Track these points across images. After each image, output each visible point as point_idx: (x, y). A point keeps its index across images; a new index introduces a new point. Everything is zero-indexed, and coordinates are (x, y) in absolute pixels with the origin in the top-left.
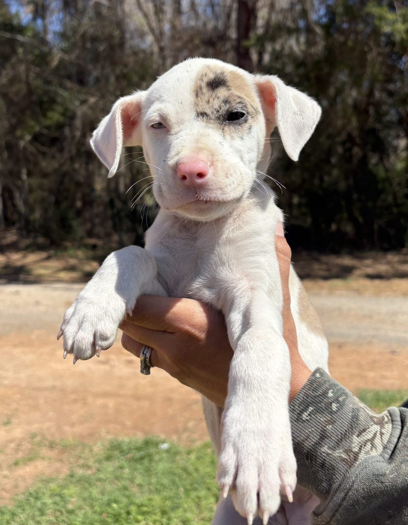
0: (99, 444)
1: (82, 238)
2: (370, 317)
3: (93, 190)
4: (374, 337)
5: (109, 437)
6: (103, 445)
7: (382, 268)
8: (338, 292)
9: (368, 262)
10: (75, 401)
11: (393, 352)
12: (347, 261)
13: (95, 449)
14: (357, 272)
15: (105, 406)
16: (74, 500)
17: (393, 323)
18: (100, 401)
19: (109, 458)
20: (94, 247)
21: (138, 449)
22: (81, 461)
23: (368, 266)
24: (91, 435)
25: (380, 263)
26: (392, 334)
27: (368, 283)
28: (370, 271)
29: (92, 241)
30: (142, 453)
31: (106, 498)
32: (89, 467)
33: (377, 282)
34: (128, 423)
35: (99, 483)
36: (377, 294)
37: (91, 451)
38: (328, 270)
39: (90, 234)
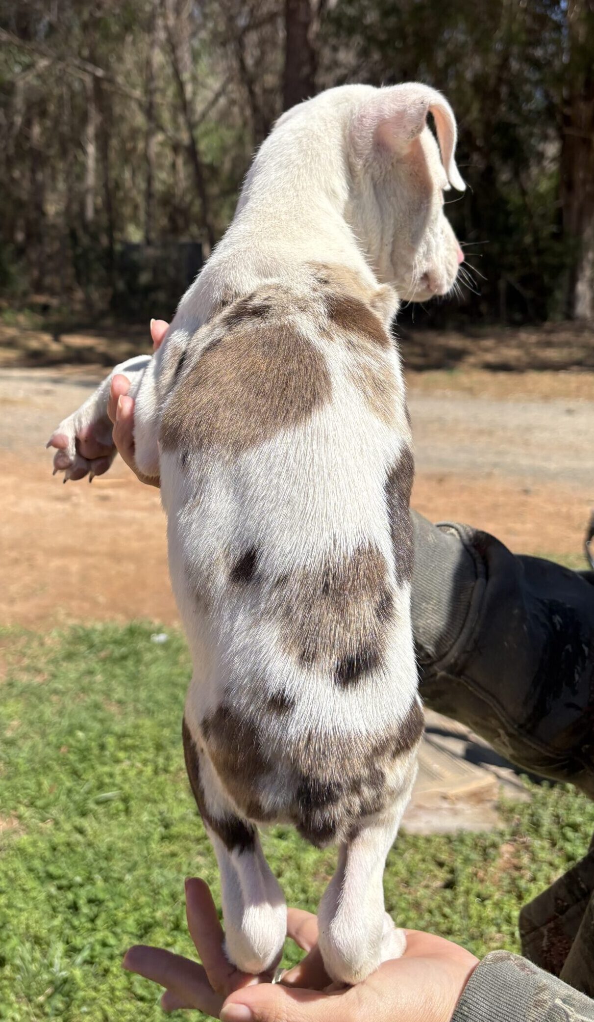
0: (54, 634)
1: (25, 294)
2: (490, 433)
3: (43, 214)
4: (496, 465)
5: (72, 622)
6: (60, 635)
7: (510, 353)
8: (439, 392)
9: (488, 343)
10: (16, 562)
11: (526, 492)
12: (454, 341)
13: (48, 641)
14: (472, 360)
15: (63, 571)
16: (15, 723)
17: (527, 443)
18: (56, 563)
19: (70, 656)
20: (45, 309)
21: (117, 642)
22: (26, 661)
23: (487, 350)
24: (41, 618)
25: (508, 346)
26: (525, 462)
27: (487, 377)
28: (490, 358)
29: (41, 299)
30: (124, 650)
31: (65, 723)
32: (38, 671)
33: (502, 377)
34: (102, 599)
35: (54, 698)
36: (502, 396)
37: (42, 644)
38: (424, 355)
39: (38, 287)
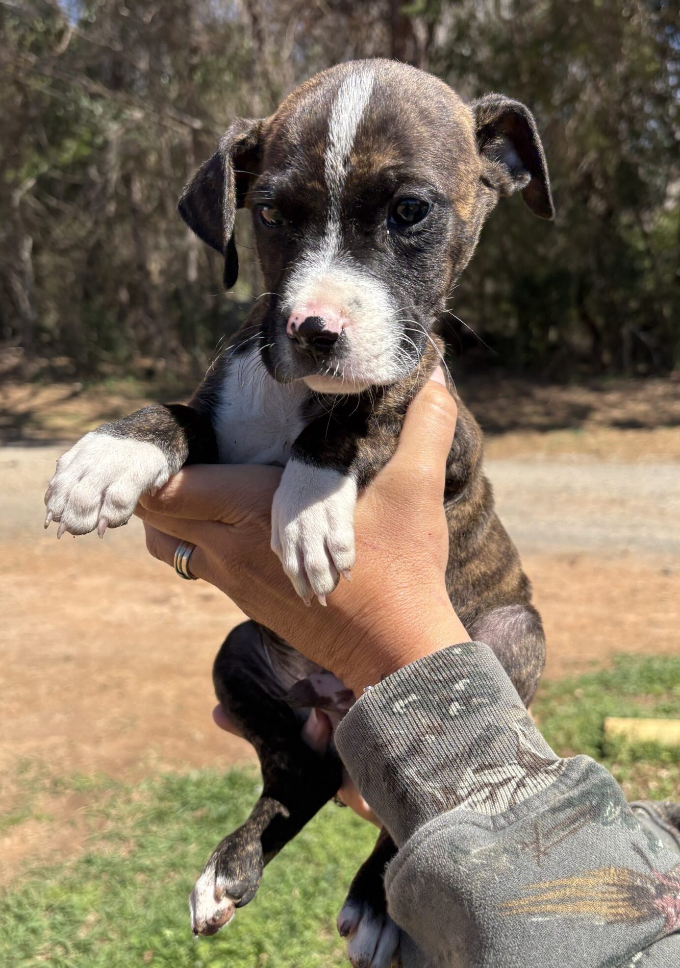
0: (144, 786)
1: (129, 358)
2: (622, 502)
3: (147, 274)
4: (631, 541)
5: (166, 769)
6: (151, 788)
7: (637, 408)
8: (564, 456)
9: (612, 397)
10: (104, 688)
11: (666, 572)
12: (580, 396)
13: (135, 796)
14: (598, 416)
15: (157, 699)
16: (91, 918)
17: (662, 513)
18: (149, 688)
19: (160, 817)
20: (149, 374)
21: (217, 798)
22: (110, 826)
23: (613, 406)
24: (130, 762)
25: (634, 400)
26: (661, 535)
27: (614, 436)
28: (617, 414)
29: (147, 362)
30: (222, 809)
31: (151, 915)
32: (123, 839)
33: (631, 435)
34: (199, 736)
35: (140, 878)
36: (632, 457)
37: (129, 801)
38: (548, 414)
39: (145, 347)
